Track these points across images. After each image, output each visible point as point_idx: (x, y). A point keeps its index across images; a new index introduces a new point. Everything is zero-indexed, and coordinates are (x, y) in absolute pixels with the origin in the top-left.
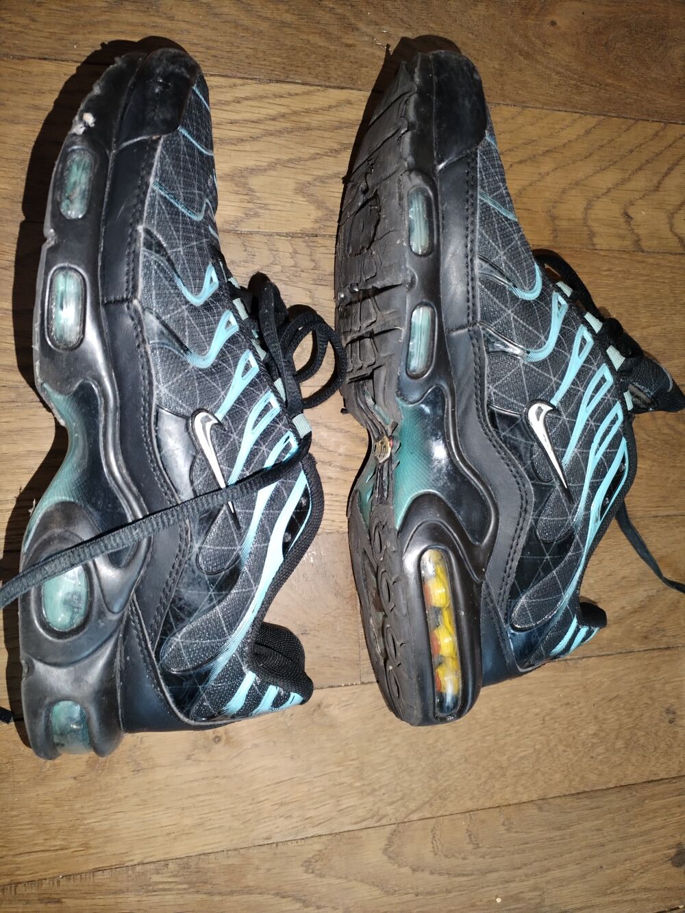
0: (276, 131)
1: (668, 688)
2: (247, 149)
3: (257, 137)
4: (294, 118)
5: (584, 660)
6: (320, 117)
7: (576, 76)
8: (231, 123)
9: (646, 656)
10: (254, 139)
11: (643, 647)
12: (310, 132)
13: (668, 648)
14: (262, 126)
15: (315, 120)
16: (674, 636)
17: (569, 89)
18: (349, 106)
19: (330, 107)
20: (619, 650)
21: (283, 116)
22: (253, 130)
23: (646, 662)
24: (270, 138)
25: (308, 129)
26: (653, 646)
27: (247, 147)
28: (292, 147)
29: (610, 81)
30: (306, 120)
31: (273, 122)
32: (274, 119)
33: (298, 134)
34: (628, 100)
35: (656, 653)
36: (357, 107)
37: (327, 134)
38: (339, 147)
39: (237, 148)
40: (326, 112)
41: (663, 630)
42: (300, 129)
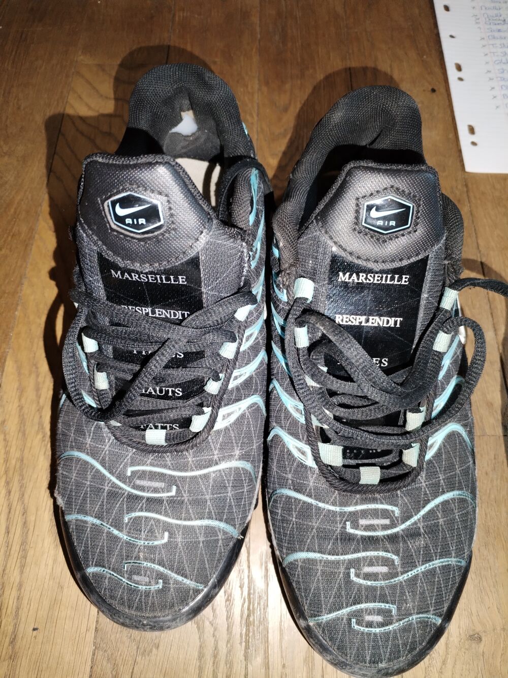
0: (20, 490)
1: (498, 186)
2: (34, 519)
3: (24, 508)
4: (11, 472)
5: (480, 248)
6: (13, 450)
7: (5, 236)
8: (8, 533)
9: (474, 201)
10: (25, 513)
11: (467, 203)
12: (24, 459)
13: (466, 186)
14: (15, 503)
15: (15, 453)
16: (456, 181)
17: (15, 241)
18: (6, 423)
19: (5, 440)
20: (471, 222)
21: (7, 483)
22: (17, 513)
23: (479, 201)
24: (26, 496)
25: (22, 461)
26: (465, 195)
27: (32, 518)
28: (36, 476)
29: (12, 210)
30: (13, 462)
31: (12, 493)
32: (10, 492)
33: (25, 471)
34: (30, 198)
35: (471, 194)
36: (7, 416)
37: (28, 445)
38: (41, 433)
39: (31, 529)
40: (9, 444)
41: (452, 188)
42: (21, 469)
